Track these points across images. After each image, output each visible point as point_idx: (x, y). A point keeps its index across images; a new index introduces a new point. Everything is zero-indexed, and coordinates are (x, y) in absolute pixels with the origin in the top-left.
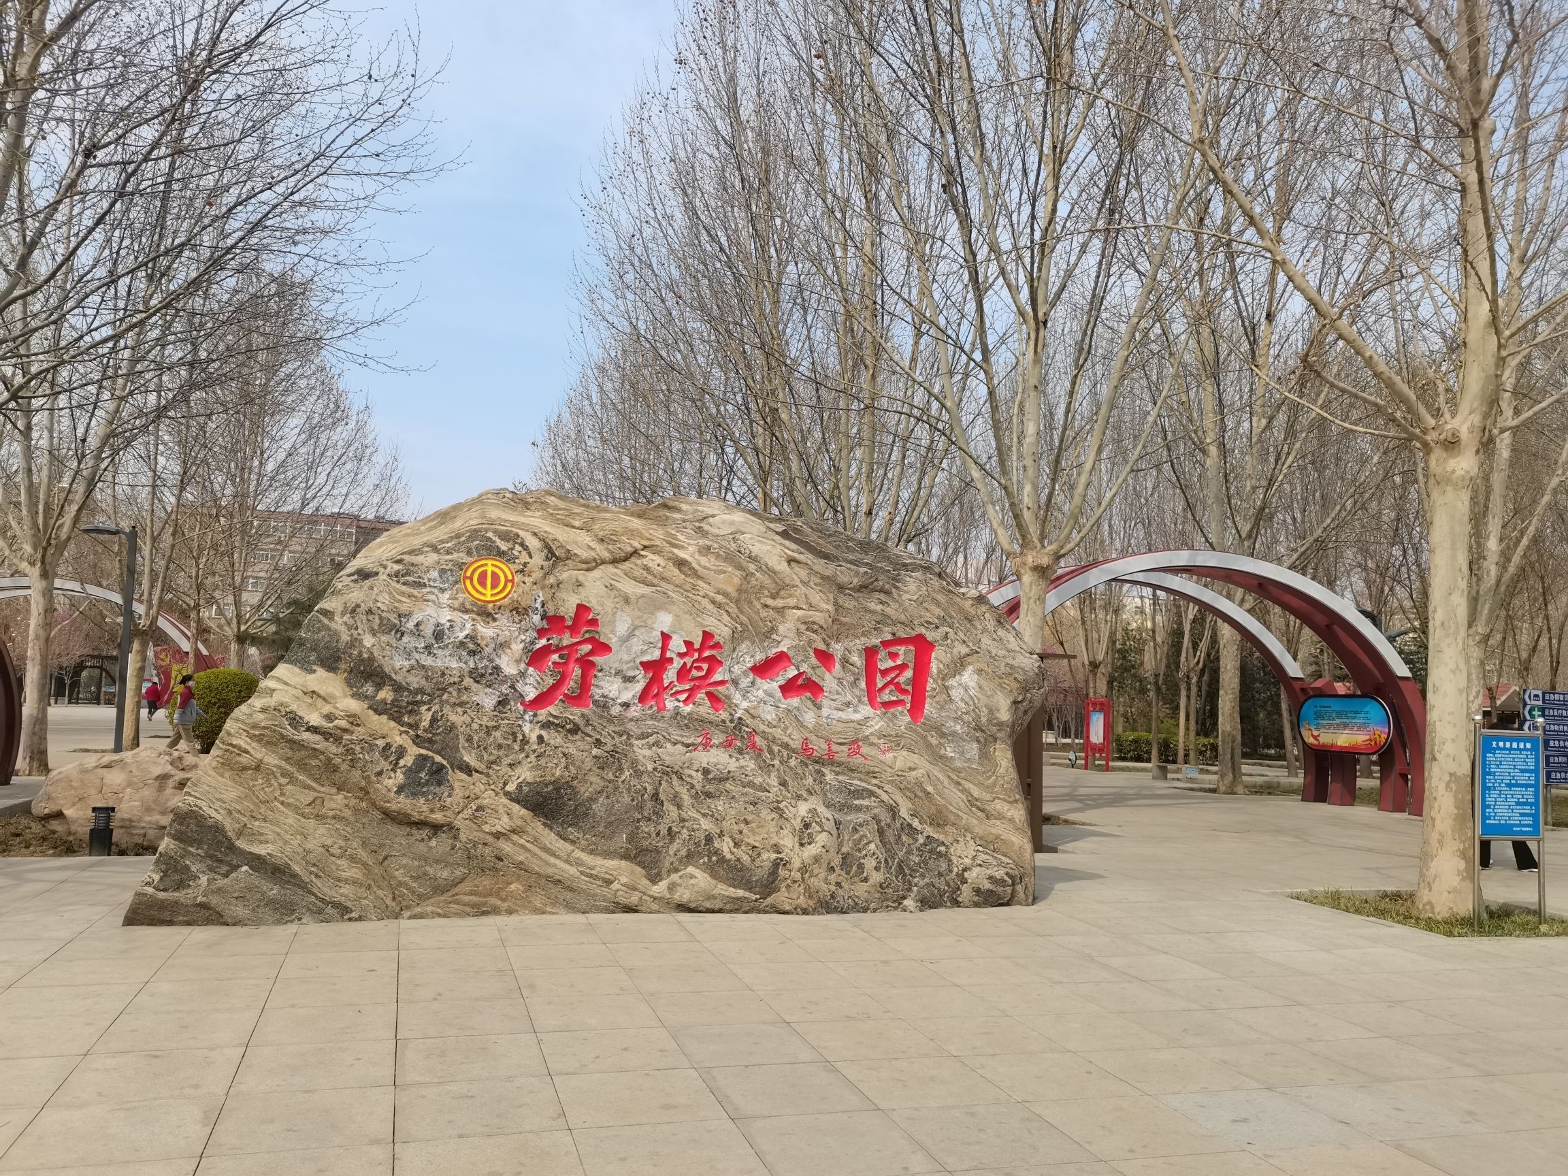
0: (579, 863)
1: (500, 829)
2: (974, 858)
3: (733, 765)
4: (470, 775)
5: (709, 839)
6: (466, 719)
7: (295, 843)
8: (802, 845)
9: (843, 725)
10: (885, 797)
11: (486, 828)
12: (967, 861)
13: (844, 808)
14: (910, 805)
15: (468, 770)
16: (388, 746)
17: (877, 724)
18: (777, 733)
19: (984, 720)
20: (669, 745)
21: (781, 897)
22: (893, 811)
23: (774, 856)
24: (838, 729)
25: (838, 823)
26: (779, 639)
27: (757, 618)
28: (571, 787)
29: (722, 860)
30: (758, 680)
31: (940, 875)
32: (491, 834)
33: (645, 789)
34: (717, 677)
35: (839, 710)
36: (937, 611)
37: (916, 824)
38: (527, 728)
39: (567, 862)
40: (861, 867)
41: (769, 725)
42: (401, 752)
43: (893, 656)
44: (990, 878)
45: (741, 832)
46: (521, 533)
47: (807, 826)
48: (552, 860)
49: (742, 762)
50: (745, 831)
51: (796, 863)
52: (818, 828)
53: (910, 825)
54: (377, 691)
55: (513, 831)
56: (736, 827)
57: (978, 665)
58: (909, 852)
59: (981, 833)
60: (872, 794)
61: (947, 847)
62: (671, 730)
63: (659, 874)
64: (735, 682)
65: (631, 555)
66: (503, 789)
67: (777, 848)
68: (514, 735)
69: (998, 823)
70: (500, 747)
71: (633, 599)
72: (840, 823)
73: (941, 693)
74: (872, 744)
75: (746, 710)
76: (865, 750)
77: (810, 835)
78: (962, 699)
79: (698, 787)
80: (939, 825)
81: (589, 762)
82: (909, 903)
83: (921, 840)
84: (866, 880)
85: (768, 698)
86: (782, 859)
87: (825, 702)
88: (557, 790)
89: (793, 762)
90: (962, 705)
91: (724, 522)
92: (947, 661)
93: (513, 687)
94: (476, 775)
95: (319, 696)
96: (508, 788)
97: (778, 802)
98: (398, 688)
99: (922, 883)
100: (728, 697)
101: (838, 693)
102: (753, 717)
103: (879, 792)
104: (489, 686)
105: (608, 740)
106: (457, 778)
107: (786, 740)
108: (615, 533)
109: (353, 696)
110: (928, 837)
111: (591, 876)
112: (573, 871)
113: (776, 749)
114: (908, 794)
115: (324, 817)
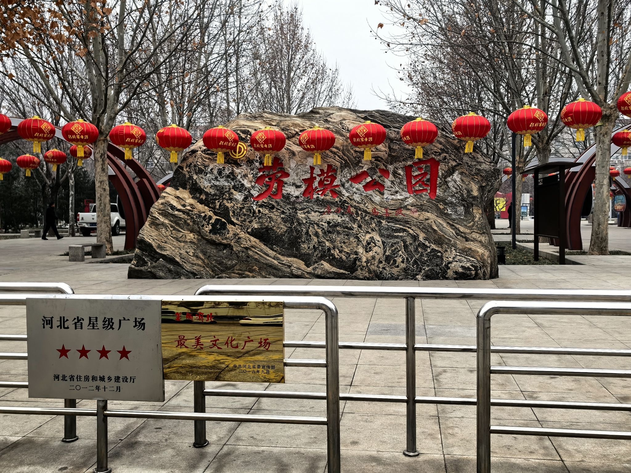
0: (278, 259)
1: (247, 246)
2: (454, 258)
3: (340, 220)
4: (235, 226)
5: (329, 250)
6: (232, 204)
7: (176, 251)
8: (367, 252)
9: (394, 201)
10: (411, 232)
11: (242, 246)
12: (451, 259)
13: (389, 236)
14: (424, 235)
15: (234, 224)
16: (206, 215)
17: (411, 200)
18: (362, 206)
19: (465, 196)
20: (313, 213)
21: (359, 272)
22: (415, 238)
23: (355, 256)
24: (392, 203)
25: (383, 243)
26: (363, 165)
27: (352, 157)
28: (273, 230)
29: (334, 258)
30: (354, 184)
31: (437, 265)
32: (244, 248)
33: (302, 230)
34: (335, 184)
35: (392, 195)
36: (440, 146)
37: (427, 243)
38: (254, 208)
39: (274, 258)
40: (395, 261)
41: (358, 203)
42: (210, 218)
43: (420, 169)
44: (462, 267)
45: (342, 247)
46: (250, 130)
47: (369, 244)
48: (268, 258)
49: (343, 219)
50: (343, 246)
51: (364, 259)
52: (373, 245)
53: (424, 244)
54: (200, 196)
55: (252, 247)
56: (340, 245)
57: (460, 170)
58: (422, 255)
59: (461, 247)
60: (404, 230)
61: (442, 253)
62: (314, 206)
63: (310, 264)
64: (343, 185)
65: (295, 134)
66: (247, 231)
67: (356, 253)
68: (250, 210)
69: (472, 243)
70: (245, 215)
71: (297, 153)
72: (385, 242)
73: (444, 184)
74: (409, 209)
75: (348, 197)
76: (404, 212)
77: (370, 248)
78: (454, 187)
79: (326, 229)
80: (439, 244)
81: (279, 220)
82: (419, 277)
83: (429, 250)
84: (398, 267)
85: (357, 191)
86: (358, 257)
87: (385, 192)
88: (267, 231)
89: (367, 218)
90: (454, 189)
91: (337, 116)
92: (446, 169)
93: (249, 192)
94: (237, 226)
95: (180, 198)
96: (249, 231)
97: (357, 234)
98: (207, 194)
99: (427, 269)
100: (340, 192)
101: (391, 187)
102: (351, 200)
103: (410, 230)
104: (240, 192)
105: (287, 211)
106: (229, 227)
107: (365, 208)
108: (289, 126)
109: (192, 198)
110: (433, 249)
111: (282, 264)
112: (276, 262)
113: (360, 212)
114: (424, 230)
115: (187, 242)
